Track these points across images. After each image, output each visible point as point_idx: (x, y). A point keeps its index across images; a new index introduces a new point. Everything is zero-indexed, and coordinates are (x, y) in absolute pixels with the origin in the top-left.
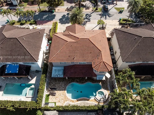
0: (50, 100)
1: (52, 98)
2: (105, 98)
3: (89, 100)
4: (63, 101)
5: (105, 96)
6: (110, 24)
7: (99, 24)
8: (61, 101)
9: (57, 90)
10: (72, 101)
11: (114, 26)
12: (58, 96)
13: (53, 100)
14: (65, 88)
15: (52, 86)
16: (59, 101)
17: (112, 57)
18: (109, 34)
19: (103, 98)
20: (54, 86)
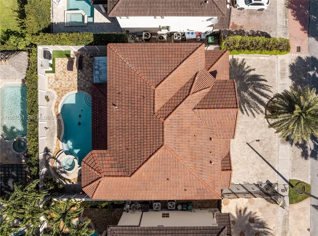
0: (59, 61)
1: (63, 64)
2: (62, 172)
3: (59, 139)
4: (58, 86)
5: (65, 173)
6: (291, 218)
7: (290, 184)
8: (57, 82)
9: (78, 72)
10: (57, 104)
11: (280, 231)
12: (67, 76)
13: (59, 66)
14: (84, 90)
15: (88, 62)
16: (57, 79)
17: (159, 205)
18: (246, 209)
19: (61, 168)
20: (88, 65)
